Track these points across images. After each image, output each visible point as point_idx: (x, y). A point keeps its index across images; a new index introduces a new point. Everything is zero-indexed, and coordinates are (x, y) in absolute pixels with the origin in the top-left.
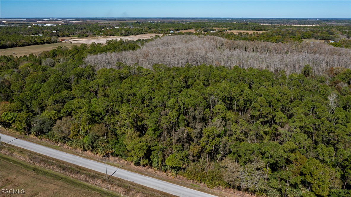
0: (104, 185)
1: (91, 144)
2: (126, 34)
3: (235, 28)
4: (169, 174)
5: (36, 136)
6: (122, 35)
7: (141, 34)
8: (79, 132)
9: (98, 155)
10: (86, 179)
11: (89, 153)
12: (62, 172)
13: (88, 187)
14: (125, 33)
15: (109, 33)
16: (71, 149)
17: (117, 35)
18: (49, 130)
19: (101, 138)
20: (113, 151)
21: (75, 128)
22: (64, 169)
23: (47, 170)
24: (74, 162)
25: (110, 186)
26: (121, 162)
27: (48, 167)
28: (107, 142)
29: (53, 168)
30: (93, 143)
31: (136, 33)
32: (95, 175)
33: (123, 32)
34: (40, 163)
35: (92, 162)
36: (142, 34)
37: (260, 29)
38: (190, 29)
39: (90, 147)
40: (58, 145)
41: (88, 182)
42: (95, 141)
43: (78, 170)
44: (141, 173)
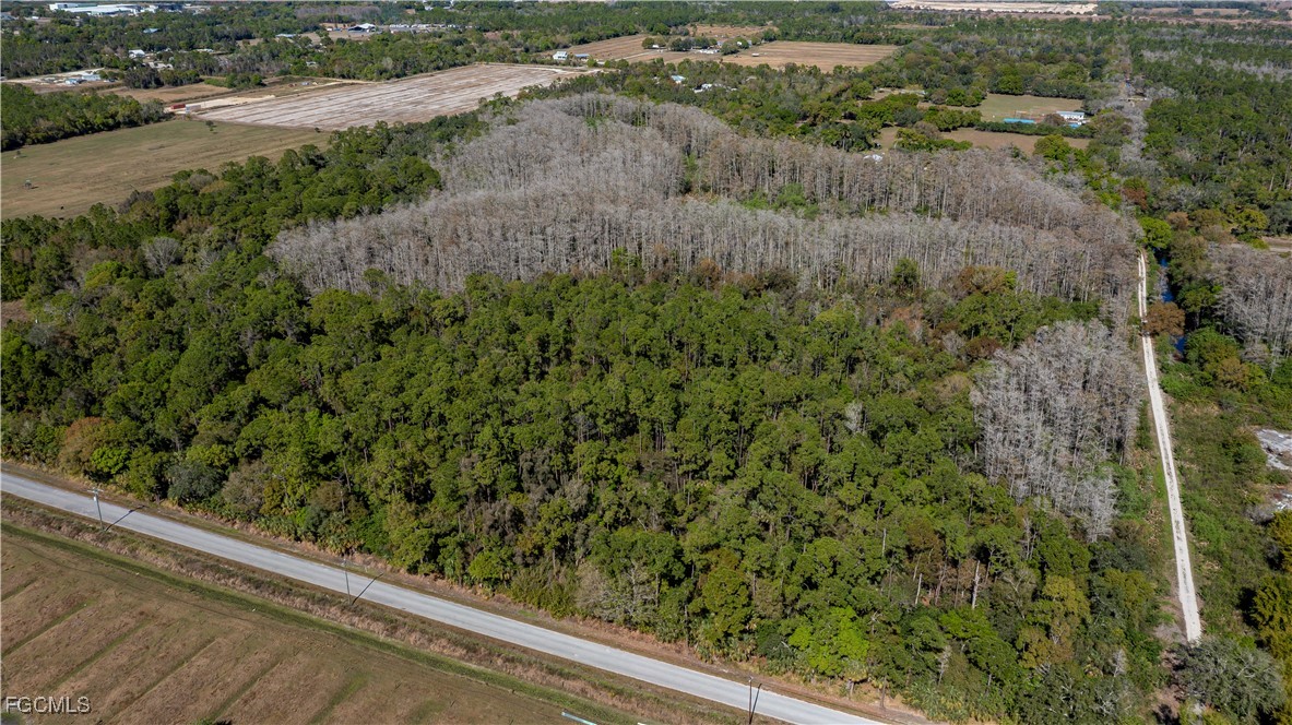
0: (344, 619)
1: (313, 529)
2: (399, 70)
3: (787, 34)
4: (480, 591)
5: (180, 505)
6: (384, 74)
7: (451, 66)
8: (282, 500)
9: (328, 549)
10: (306, 606)
11: (307, 545)
12: (254, 592)
13: (312, 623)
14: (395, 68)
15: (337, 69)
16: (265, 536)
17: (366, 76)
18: (211, 494)
19: (335, 514)
20: (362, 542)
21: (274, 491)
22: (258, 585)
23: (222, 589)
24: (277, 567)
25: (356, 619)
26: (380, 565)
27: (223, 581)
28: (348, 522)
29: (233, 583)
30: (316, 527)
31: (432, 65)
32: (325, 598)
33: (388, 63)
34: (202, 572)
35: (315, 566)
36: (455, 65)
37: (871, 36)
38: (630, 34)
39: (309, 533)
40: (236, 527)
41: (311, 612)
42: (321, 522)
43: (289, 587)
44: (420, 589)
